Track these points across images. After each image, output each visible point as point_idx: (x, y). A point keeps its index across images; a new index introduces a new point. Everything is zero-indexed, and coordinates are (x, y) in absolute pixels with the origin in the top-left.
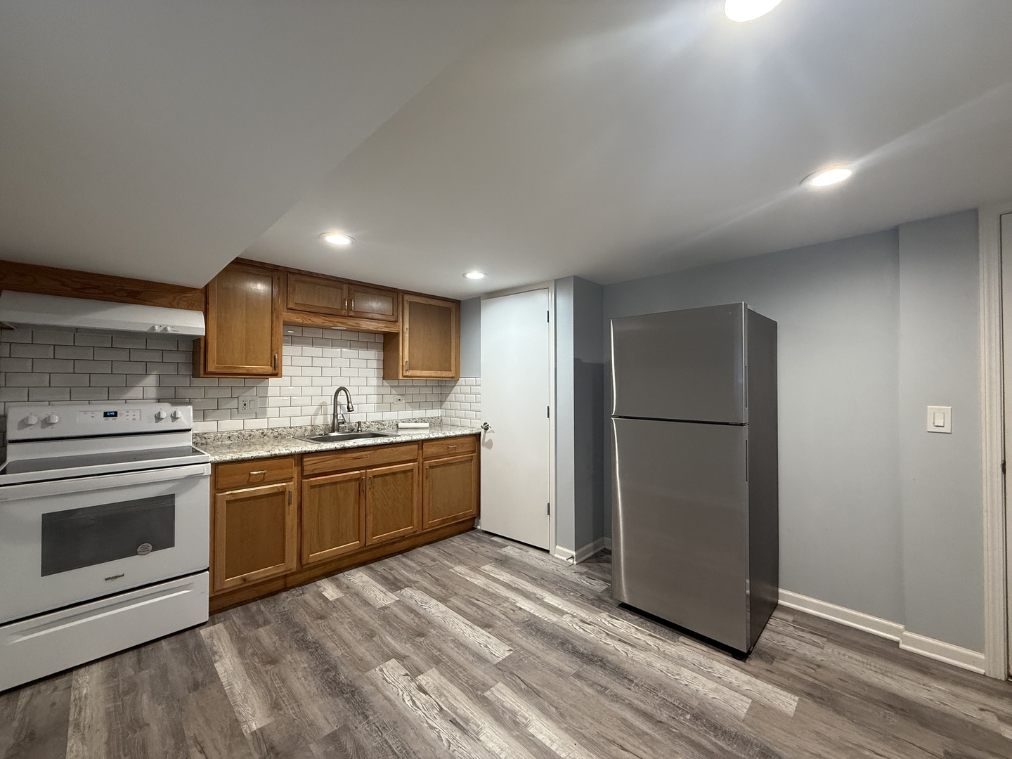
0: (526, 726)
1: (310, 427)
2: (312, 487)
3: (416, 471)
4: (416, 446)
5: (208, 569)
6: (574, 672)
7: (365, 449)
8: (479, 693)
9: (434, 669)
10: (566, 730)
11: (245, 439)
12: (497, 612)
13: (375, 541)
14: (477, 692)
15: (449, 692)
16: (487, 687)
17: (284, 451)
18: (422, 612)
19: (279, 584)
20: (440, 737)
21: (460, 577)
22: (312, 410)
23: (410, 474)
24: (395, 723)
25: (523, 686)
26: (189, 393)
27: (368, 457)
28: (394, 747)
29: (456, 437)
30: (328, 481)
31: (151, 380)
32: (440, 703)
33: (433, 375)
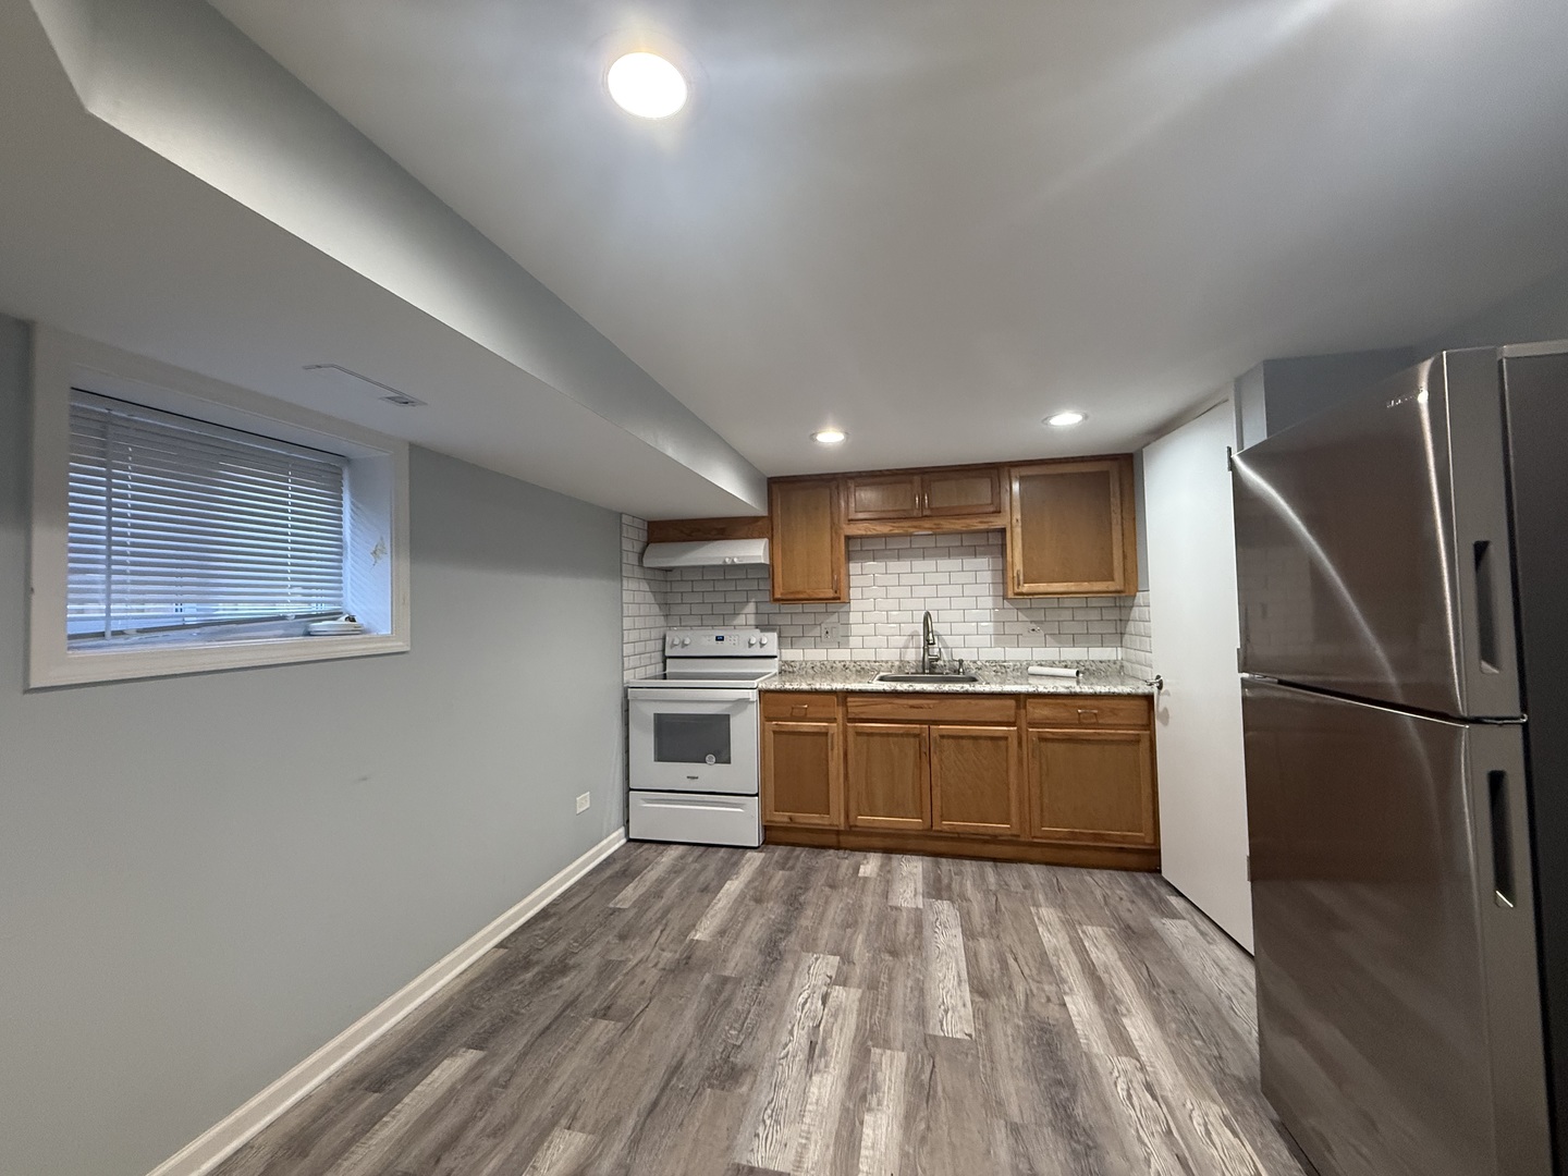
0: (869, 1110)
1: (897, 663)
2: (859, 734)
3: (1013, 742)
4: (1012, 703)
5: (757, 795)
6: (1017, 1119)
7: (929, 696)
8: (870, 1043)
9: (860, 991)
10: (904, 1155)
11: (827, 670)
12: (1020, 989)
13: (945, 827)
14: (868, 1041)
15: (844, 1019)
16: (886, 1044)
17: (826, 686)
18: (927, 932)
19: (832, 839)
20: (786, 1045)
21: (1033, 922)
22: (901, 641)
23: (1002, 743)
24: (772, 1005)
25: (925, 1077)
26: (780, 620)
27: (929, 710)
28: (748, 1021)
29: (1095, 696)
30: (877, 731)
31: (751, 608)
32: (823, 1021)
33: (1073, 589)
